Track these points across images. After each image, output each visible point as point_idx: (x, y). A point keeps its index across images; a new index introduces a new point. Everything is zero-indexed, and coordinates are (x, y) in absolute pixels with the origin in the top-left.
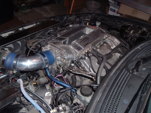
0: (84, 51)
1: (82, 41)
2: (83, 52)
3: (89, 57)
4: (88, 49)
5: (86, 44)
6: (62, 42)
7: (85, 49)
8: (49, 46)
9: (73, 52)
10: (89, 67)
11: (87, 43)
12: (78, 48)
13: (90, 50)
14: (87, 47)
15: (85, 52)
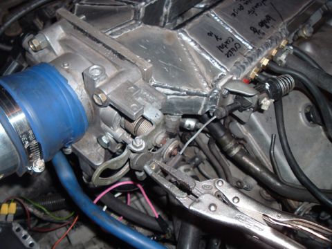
0: (251, 59)
1: (241, 8)
2: (248, 69)
3: (277, 96)
4: (274, 52)
5: (262, 24)
6: (142, 11)
7: (259, 53)
8: (59, 32)
9: (196, 68)
10: (269, 140)
11: (268, 18)
12: (221, 48)
13: (283, 57)
14: (266, 40)
15: (259, 64)
